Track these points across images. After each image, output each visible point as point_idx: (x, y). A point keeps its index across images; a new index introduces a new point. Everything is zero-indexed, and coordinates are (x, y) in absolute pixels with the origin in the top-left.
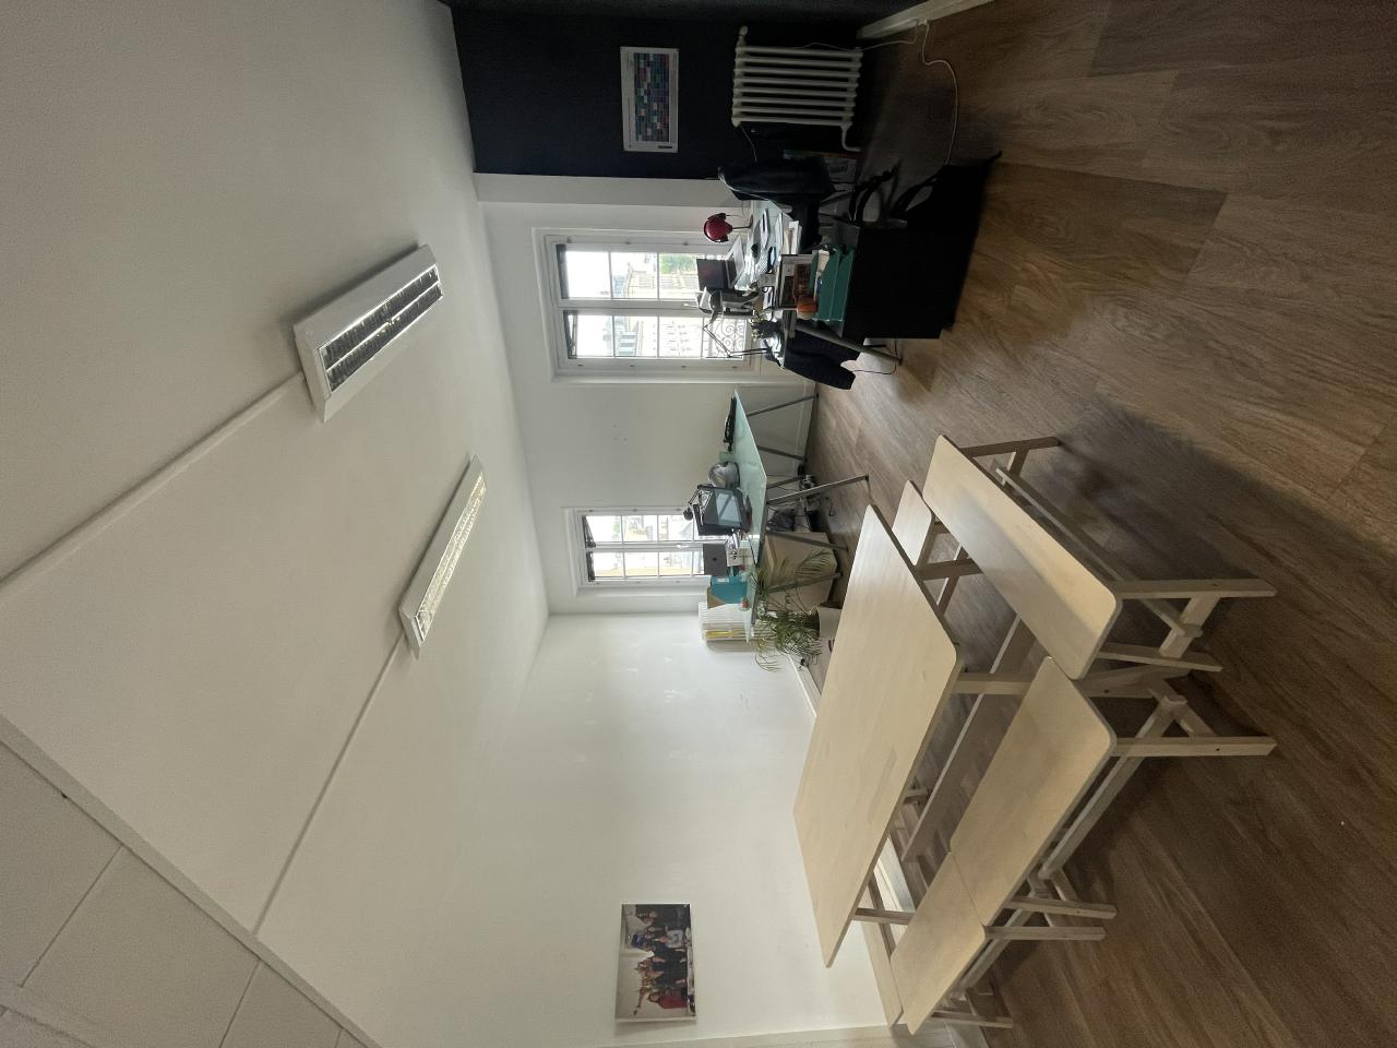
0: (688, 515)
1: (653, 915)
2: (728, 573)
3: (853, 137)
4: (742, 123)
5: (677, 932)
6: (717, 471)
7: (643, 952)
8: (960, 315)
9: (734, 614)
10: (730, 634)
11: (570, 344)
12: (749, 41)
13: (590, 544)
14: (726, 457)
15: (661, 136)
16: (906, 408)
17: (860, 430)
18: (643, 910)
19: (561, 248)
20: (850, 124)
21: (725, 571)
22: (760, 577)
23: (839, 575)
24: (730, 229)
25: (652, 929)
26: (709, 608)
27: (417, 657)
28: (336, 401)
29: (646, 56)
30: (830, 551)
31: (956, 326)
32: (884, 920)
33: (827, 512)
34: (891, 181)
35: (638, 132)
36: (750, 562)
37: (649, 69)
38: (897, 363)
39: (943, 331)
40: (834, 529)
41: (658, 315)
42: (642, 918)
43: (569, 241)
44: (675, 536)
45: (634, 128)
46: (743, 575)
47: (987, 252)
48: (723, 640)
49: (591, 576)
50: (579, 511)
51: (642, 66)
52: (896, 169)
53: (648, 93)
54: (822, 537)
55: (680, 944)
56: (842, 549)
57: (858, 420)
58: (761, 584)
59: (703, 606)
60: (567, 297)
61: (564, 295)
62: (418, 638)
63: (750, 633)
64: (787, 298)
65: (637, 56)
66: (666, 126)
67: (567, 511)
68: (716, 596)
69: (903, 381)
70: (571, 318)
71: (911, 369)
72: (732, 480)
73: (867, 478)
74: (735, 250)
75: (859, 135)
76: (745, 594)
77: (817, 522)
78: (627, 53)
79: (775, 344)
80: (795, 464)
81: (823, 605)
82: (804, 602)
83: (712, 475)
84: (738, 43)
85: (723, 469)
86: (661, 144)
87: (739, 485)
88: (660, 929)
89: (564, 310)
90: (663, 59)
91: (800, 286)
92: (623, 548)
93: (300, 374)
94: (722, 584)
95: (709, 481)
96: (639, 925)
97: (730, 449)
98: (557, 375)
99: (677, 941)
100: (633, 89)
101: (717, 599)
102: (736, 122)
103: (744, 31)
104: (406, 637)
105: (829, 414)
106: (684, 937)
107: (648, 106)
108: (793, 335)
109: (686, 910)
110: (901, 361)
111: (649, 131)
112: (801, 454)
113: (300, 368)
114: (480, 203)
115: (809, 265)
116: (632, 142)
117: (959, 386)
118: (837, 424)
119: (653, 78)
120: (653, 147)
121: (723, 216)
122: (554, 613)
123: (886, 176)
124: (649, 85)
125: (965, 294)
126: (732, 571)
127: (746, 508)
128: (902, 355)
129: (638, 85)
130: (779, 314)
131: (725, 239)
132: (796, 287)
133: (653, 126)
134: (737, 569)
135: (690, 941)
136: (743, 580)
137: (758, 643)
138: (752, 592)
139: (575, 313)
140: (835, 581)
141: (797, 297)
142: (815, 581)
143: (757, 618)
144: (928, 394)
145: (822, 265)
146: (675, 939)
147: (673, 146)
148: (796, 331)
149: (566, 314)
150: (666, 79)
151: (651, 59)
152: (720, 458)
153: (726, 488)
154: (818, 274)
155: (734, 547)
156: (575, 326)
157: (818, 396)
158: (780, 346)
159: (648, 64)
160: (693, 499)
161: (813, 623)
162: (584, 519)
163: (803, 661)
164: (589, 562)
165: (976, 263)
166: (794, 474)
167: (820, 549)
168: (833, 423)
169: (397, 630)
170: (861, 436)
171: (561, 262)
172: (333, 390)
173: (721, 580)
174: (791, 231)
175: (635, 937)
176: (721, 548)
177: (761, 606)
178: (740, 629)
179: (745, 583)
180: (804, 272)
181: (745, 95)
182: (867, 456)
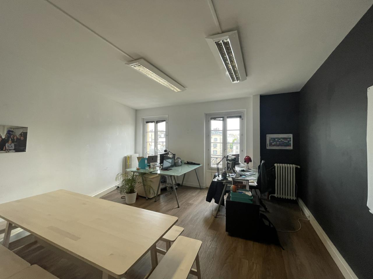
0: (165, 151)
1: (22, 138)
2: (148, 163)
3: (273, 197)
4: (275, 167)
5: (13, 147)
6: (179, 159)
7: (5, 134)
8: (234, 238)
9: (135, 165)
10: (128, 163)
11: (215, 119)
12: (296, 168)
13: (157, 122)
14: (183, 163)
15: (271, 144)
16: (202, 220)
17: (193, 204)
18: (25, 135)
19: (240, 117)
20: (276, 197)
21: (149, 163)
22: (147, 174)
23: (147, 199)
24: (248, 163)
25: (15, 138)
26: (137, 157)
27: (125, 64)
28: (211, 43)
29: (290, 141)
30: (155, 195)
31: (230, 237)
32: (6, 231)
33: (166, 194)
34: (265, 210)
35: (271, 138)
36: (152, 170)
37: (287, 141)
38: (215, 216)
39: (227, 233)
40: (162, 196)
41: (223, 143)
42: (21, 134)
43: (242, 119)
44: (159, 147)
45: (272, 137)
46: (148, 168)
47: (255, 247)
48: (126, 161)
49: (147, 122)
50: (167, 119)
51: (288, 140)
52: (268, 212)
53: (281, 141)
54: (159, 193)
55: (7, 148)
56: (156, 199)
57: (196, 203)
58: (145, 174)
59: (137, 155)
60: (227, 118)
61: (228, 117)
62: (132, 65)
63: (128, 170)
64: (235, 182)
65: (290, 138)
66: (274, 146)
67: (167, 116)
68: (141, 160)
69: (210, 218)
70: (222, 119)
71: (214, 221)
72: (177, 164)
73: (178, 207)
74: (242, 165)
75: (274, 199)
76: (142, 168)
77: (164, 190)
78: (291, 136)
79: (220, 178)
80: (181, 183)
81: (137, 194)
82: (138, 188)
83: (178, 158)
84: (296, 165)
85: (180, 161)
86: (269, 144)
87: (175, 166)
88: (15, 140)
89: (224, 117)
90: (290, 146)
91: (239, 186)
92: (156, 132)
93: (221, 32)
94: (145, 161)
95: (176, 157)
96: (18, 133)
97: (185, 163)
98: (206, 115)
99: (8, 147)
100: (282, 137)
101: (140, 160)
102: (276, 165)
103: (299, 167)
104: (132, 61)
105: (196, 193)
106: (10, 150)
107: (278, 141)
108: (224, 183)
109: (24, 150)
110: (216, 217)
111: (271, 141)
112: (183, 184)
113: (223, 32)
114: (252, 96)
115: (246, 189)
116: (269, 137)
117: (212, 241)
118: (193, 196)
119: (285, 143)
120: (268, 142)
121: (251, 161)
122: (136, 111)
123: (266, 209)
124: (284, 141)
125: (240, 240)
126: (148, 164)
127: (169, 169)
128: (217, 218)
129: (283, 138)
130: (230, 179)
131: (245, 162)
132: (239, 185)
133: (273, 142)
134: (149, 166)
135: (8, 152)
136: (146, 168)
137: (125, 173)
138: (142, 171)
139: (223, 120)
140: (145, 198)
141: (236, 185)
142: (145, 192)
143: (134, 173)
144: (208, 228)
145: (247, 193)
146: (10, 146)
147: (268, 148)
148: (225, 185)
149: (223, 117)
150: (285, 146)
151: (290, 142)
152: (183, 160)
153: (174, 162)
154: (244, 192)
155: (156, 165)
156: (220, 120)
157: (201, 189)
158: (220, 180)
159: (288, 141)
160: (170, 152)
161: (131, 191)
162: (164, 121)
163: (118, 187)
164: (152, 122)
165: (251, 243)
166: (177, 182)
167: (156, 192)
168: (194, 195)
169: (135, 58)
170: (191, 204)
171: (237, 117)
172: (215, 42)
173: (146, 161)
174: (253, 182)
175: (12, 132)
176: (156, 161)
177: (137, 174)
178: (130, 167)
179: (145, 169)
180: (244, 187)
181: (283, 167)
182: (185, 207)
